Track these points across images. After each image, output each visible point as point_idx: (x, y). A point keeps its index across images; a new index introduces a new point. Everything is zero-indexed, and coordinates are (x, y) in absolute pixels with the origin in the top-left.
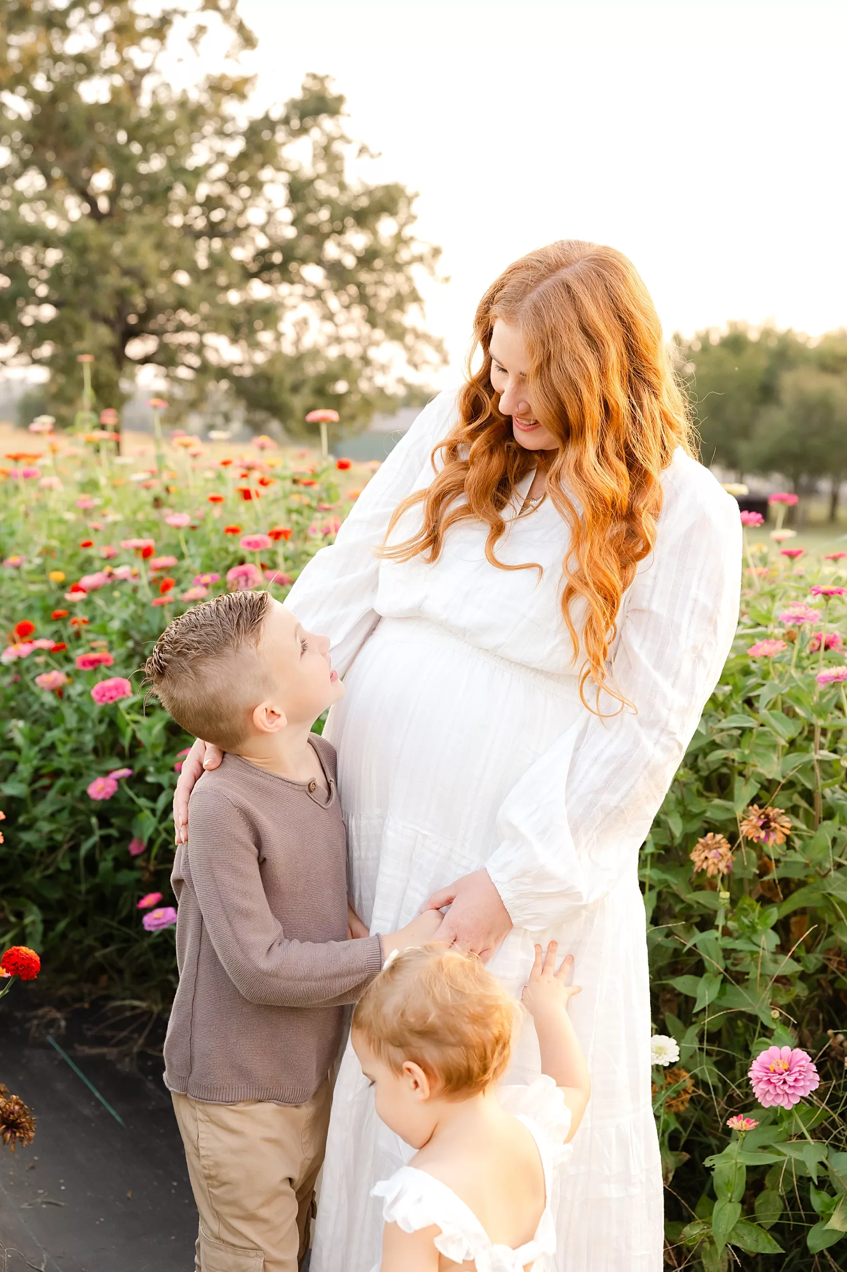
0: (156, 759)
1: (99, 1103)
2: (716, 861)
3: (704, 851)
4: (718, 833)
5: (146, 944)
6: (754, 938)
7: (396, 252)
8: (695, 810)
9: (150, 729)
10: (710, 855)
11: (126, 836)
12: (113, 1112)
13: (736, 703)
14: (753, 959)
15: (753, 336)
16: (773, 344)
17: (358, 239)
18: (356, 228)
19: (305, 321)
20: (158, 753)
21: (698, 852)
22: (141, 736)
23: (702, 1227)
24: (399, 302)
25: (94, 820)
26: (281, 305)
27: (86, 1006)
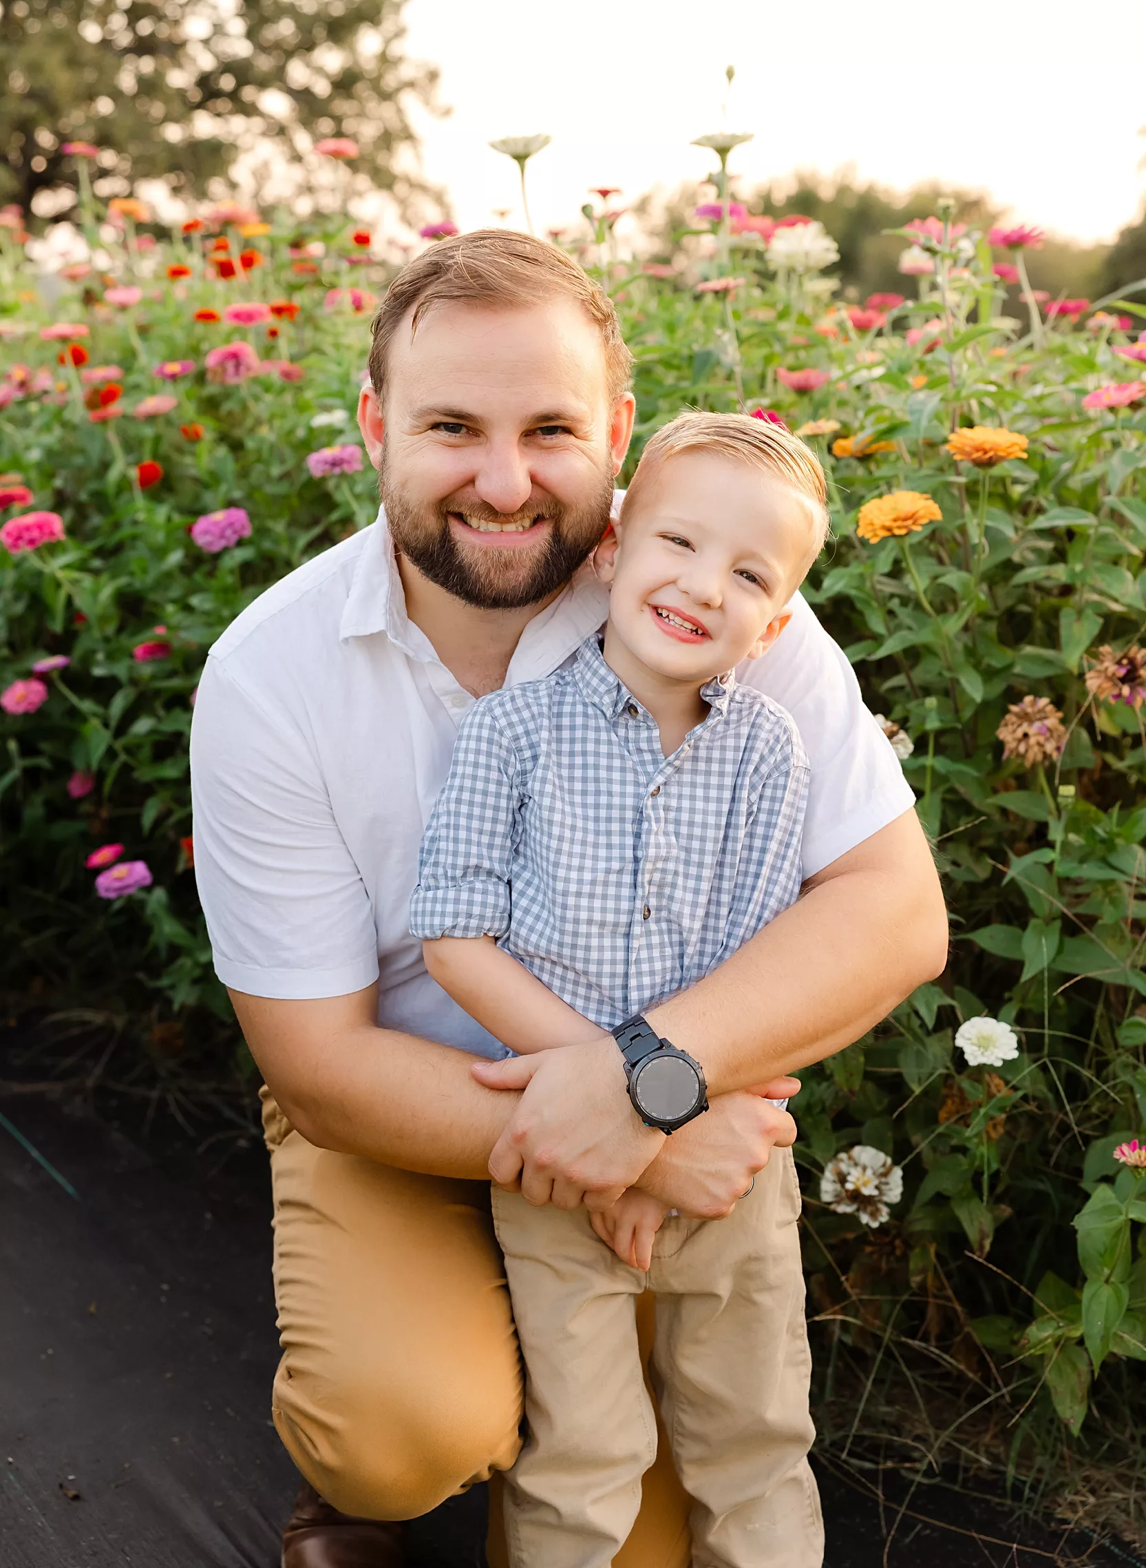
0: (107, 640)
1: (37, 1167)
2: (1041, 739)
3: (1020, 725)
4: (1041, 697)
5: (100, 925)
6: (1113, 860)
7: (380, 77)
8: (996, 663)
9: (95, 593)
10: (1032, 730)
11: (63, 768)
12: (60, 1179)
13: (1046, 498)
14: (1107, 894)
15: (826, 193)
16: (850, 203)
17: (331, 59)
18: (330, 43)
19: (266, 165)
20: (110, 629)
21: (1010, 728)
22: (81, 602)
23: (1054, 1324)
24: (387, 140)
25: (12, 745)
26: (233, 147)
27: (12, 1022)
